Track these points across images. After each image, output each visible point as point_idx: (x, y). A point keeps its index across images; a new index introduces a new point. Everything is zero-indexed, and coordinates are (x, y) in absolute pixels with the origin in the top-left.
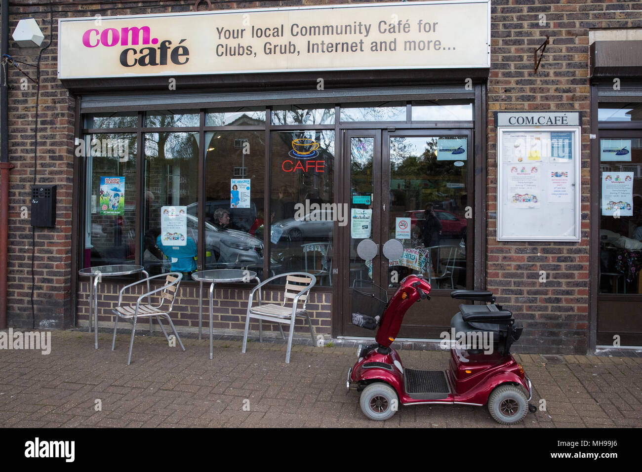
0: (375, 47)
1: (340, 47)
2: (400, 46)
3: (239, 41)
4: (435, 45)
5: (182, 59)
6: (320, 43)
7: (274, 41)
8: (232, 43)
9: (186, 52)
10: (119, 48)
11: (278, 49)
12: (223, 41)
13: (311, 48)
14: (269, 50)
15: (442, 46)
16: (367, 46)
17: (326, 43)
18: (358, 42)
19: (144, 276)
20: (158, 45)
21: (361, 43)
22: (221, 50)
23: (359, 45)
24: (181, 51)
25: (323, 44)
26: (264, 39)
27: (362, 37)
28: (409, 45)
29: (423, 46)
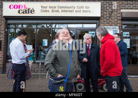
0: (76, 12)
1: (68, 11)
2: (82, 11)
3: (46, 9)
5: (33, 12)
6: (64, 10)
7: (54, 9)
8: (45, 9)
9: (34, 11)
11: (55, 11)
12: (42, 9)
14: (53, 11)
15: (90, 12)
17: (66, 10)
20: (27, 9)
21: (73, 10)
22: (42, 11)
24: (33, 11)
26: (52, 9)
27: (73, 9)
28: (84, 11)
29: (86, 11)
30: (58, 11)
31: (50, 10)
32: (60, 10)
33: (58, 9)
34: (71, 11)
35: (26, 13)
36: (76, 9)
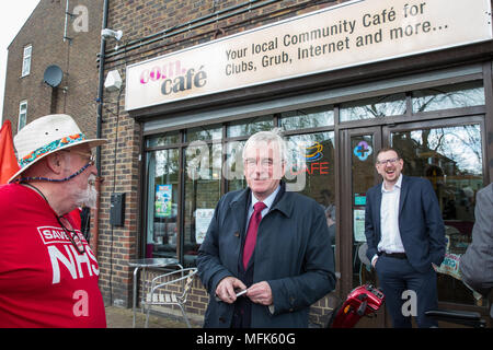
0: (360, 42)
1: (327, 48)
2: (386, 34)
3: (243, 59)
4: (424, 27)
5: (201, 82)
6: (308, 48)
7: (270, 53)
8: (238, 62)
10: (161, 81)
11: (273, 60)
13: (301, 54)
14: (266, 63)
15: (432, 27)
16: (352, 43)
17: (314, 46)
18: (344, 40)
19: (178, 268)
20: (184, 75)
21: (347, 40)
22: (229, 69)
23: (345, 43)
24: (201, 76)
25: (311, 49)
26: (262, 54)
27: (347, 34)
28: (395, 34)
29: (411, 30)
30: (284, 58)
31: (257, 59)
32: (292, 51)
33: (287, 50)
34: (339, 46)
35: (182, 89)
36: (360, 31)
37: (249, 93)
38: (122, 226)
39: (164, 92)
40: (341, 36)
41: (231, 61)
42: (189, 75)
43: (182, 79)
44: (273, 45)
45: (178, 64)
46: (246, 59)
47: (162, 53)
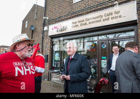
0: (104, 20)
1: (96, 21)
4: (119, 17)
5: (66, 29)
7: (82, 23)
9: (67, 28)
10: (57, 29)
13: (90, 23)
14: (81, 25)
15: (121, 17)
17: (93, 21)
19: (60, 72)
20: (62, 28)
21: (101, 20)
26: (80, 23)
27: (101, 18)
28: (112, 18)
29: (116, 17)
30: (86, 24)
31: (79, 24)
32: (87, 22)
33: (86, 22)
34: (99, 21)
35: (62, 31)
36: (104, 18)
37: (77, 32)
38: (47, 62)
39: (57, 32)
40: (99, 19)
41: (73, 25)
42: (63, 28)
43: (62, 29)
44: (83, 21)
45: (61, 25)
46: (77, 24)
47: (57, 22)
